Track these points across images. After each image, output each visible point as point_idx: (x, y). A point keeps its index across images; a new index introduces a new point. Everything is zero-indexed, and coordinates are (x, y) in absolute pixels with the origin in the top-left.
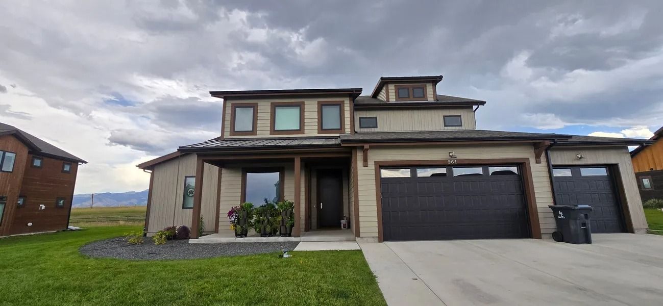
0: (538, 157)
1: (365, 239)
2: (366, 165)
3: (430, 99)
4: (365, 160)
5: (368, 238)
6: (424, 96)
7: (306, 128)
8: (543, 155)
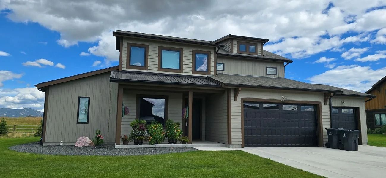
0: (325, 102)
1: (234, 145)
2: (236, 100)
3: (259, 55)
4: (236, 97)
5: (236, 145)
6: (256, 52)
7: (184, 68)
8: (328, 101)
